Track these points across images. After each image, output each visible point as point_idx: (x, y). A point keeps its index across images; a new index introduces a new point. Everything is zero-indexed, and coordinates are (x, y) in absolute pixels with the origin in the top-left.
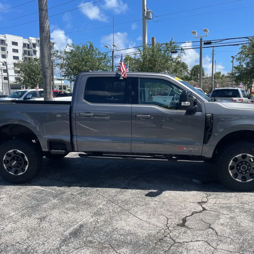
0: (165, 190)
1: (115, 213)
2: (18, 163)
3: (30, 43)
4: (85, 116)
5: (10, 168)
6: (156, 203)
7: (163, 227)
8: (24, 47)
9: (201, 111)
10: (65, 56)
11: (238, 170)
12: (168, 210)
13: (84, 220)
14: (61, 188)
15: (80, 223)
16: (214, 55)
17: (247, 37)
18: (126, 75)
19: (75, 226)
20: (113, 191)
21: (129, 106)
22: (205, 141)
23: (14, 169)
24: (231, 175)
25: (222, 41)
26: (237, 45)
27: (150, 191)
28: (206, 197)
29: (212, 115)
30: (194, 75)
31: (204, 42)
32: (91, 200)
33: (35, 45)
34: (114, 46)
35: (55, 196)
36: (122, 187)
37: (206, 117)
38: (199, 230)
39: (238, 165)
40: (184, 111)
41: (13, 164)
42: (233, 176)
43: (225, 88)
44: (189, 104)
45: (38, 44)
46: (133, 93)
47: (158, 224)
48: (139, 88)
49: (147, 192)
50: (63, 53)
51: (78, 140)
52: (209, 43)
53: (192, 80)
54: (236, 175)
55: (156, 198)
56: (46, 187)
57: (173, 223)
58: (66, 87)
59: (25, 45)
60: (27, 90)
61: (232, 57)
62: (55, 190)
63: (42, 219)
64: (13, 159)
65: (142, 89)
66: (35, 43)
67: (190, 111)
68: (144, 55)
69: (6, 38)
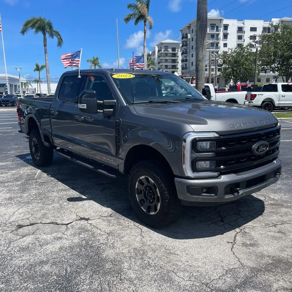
3: (272, 26)
22: (117, 153)
24: (138, 200)
29: (120, 121)
37: (115, 123)
59: (264, 29)
69: (244, 24)
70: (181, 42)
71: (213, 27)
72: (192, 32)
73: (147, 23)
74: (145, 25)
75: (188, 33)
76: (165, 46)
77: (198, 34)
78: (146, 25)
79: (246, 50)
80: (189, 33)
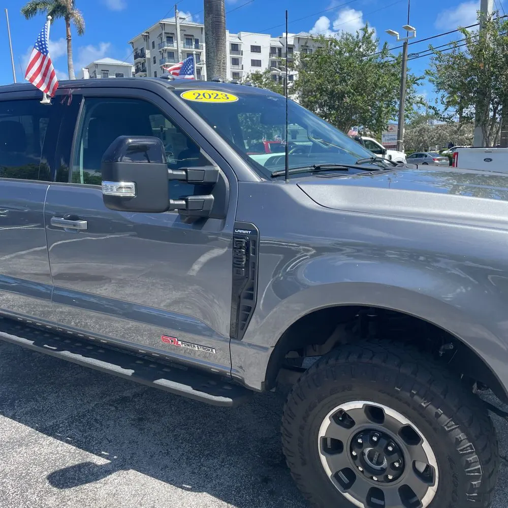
3: (283, 46)
9: (223, 217)
22: (237, 329)
29: (254, 232)
33: (292, 48)
34: (408, 29)
37: (234, 238)
45: (297, 45)
59: (273, 50)
66: (293, 44)
69: (240, 39)
70: (134, 64)
71: (190, 41)
72: (154, 47)
73: (71, 21)
74: (68, 25)
75: (145, 47)
76: (102, 70)
77: (210, 39)
78: (70, 25)
79: (264, 80)
80: (148, 49)
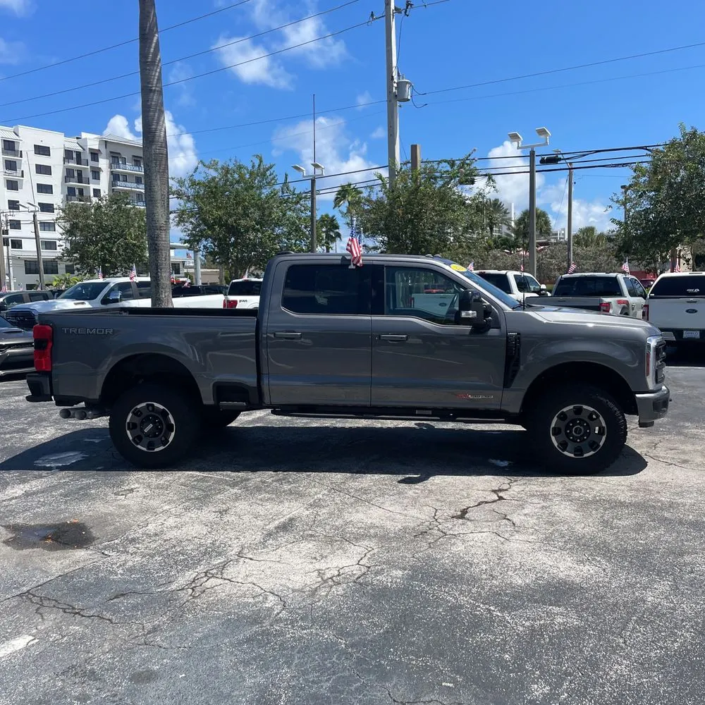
0: (434, 475)
1: (347, 504)
2: (155, 427)
3: (84, 150)
4: (286, 338)
5: (138, 439)
6: (417, 491)
7: (428, 519)
8: (66, 160)
9: (499, 327)
10: (191, 192)
11: (568, 435)
12: (437, 500)
13: (293, 513)
14: (240, 474)
15: (288, 516)
16: (573, 185)
17: (646, 147)
18: (361, 261)
19: (282, 520)
20: (338, 477)
21: (367, 318)
22: (507, 383)
23: (146, 440)
24: (556, 444)
25: (584, 155)
26: (621, 164)
27: (407, 476)
28: (509, 484)
29: (519, 334)
30: (525, 236)
31: (540, 158)
32: (301, 489)
33: (97, 154)
34: (316, 166)
35: (234, 485)
36: (355, 471)
37: (507, 337)
38: (487, 521)
39: (567, 427)
40: (469, 328)
41: (146, 431)
42: (558, 446)
43: (586, 274)
44: (475, 315)
45: (103, 150)
46: (374, 294)
47: (420, 516)
48: (385, 284)
49: (401, 477)
50: (187, 183)
51: (272, 382)
52: (553, 160)
53: (519, 247)
54: (564, 446)
55: (419, 486)
56: (211, 473)
57: (446, 514)
58: (181, 266)
59: (68, 154)
60: (108, 280)
61: (623, 187)
62: (228, 476)
63: (222, 513)
64: (146, 421)
65: (390, 284)
66: (97, 148)
67: (479, 327)
68: (393, 192)
69: (17, 135)
